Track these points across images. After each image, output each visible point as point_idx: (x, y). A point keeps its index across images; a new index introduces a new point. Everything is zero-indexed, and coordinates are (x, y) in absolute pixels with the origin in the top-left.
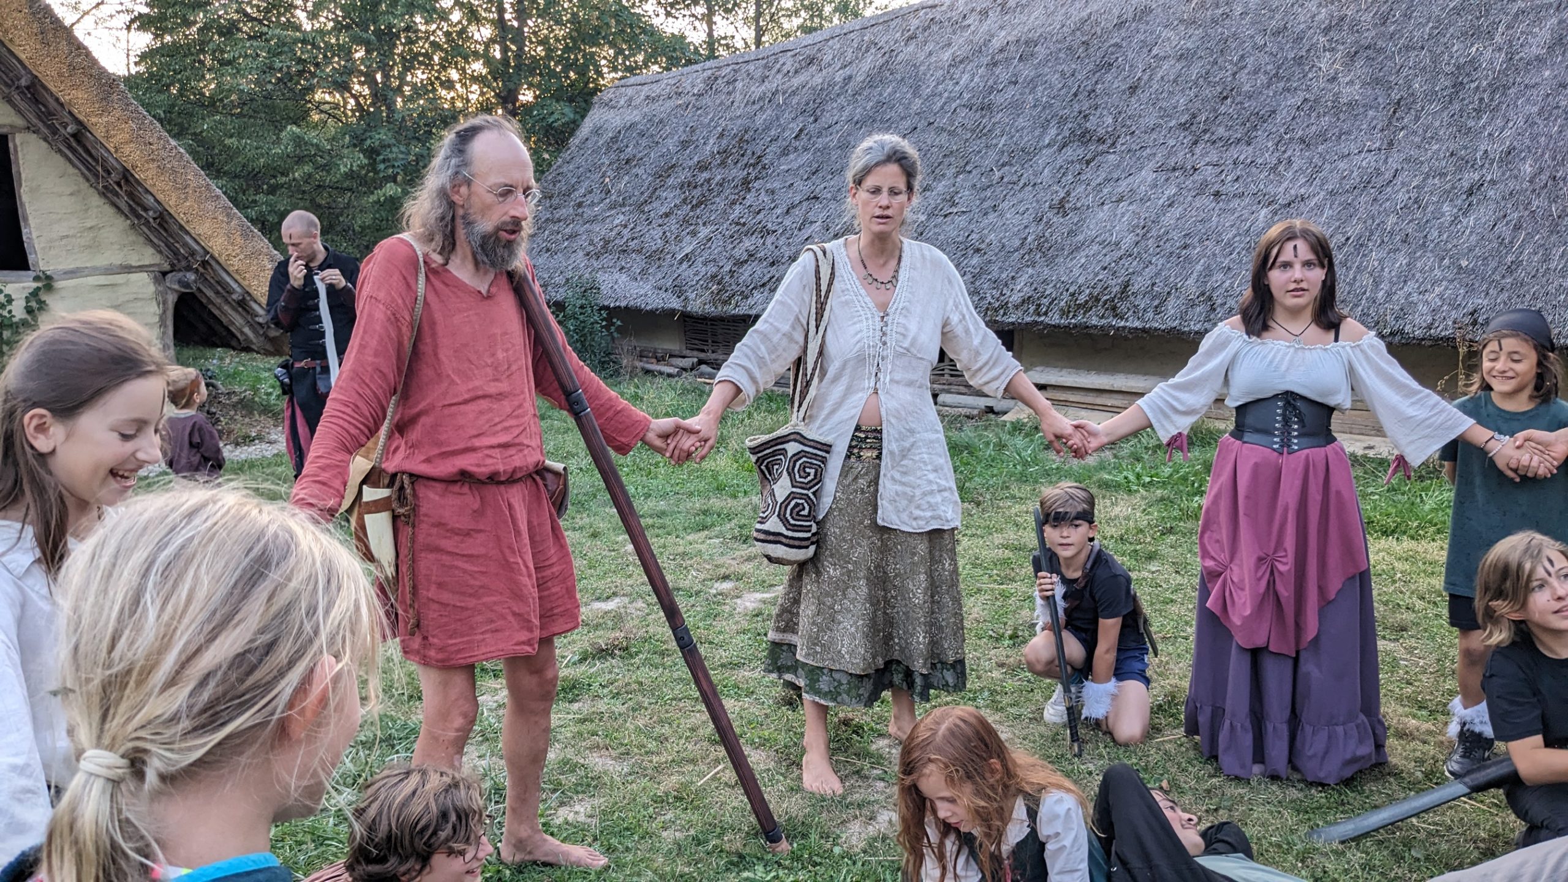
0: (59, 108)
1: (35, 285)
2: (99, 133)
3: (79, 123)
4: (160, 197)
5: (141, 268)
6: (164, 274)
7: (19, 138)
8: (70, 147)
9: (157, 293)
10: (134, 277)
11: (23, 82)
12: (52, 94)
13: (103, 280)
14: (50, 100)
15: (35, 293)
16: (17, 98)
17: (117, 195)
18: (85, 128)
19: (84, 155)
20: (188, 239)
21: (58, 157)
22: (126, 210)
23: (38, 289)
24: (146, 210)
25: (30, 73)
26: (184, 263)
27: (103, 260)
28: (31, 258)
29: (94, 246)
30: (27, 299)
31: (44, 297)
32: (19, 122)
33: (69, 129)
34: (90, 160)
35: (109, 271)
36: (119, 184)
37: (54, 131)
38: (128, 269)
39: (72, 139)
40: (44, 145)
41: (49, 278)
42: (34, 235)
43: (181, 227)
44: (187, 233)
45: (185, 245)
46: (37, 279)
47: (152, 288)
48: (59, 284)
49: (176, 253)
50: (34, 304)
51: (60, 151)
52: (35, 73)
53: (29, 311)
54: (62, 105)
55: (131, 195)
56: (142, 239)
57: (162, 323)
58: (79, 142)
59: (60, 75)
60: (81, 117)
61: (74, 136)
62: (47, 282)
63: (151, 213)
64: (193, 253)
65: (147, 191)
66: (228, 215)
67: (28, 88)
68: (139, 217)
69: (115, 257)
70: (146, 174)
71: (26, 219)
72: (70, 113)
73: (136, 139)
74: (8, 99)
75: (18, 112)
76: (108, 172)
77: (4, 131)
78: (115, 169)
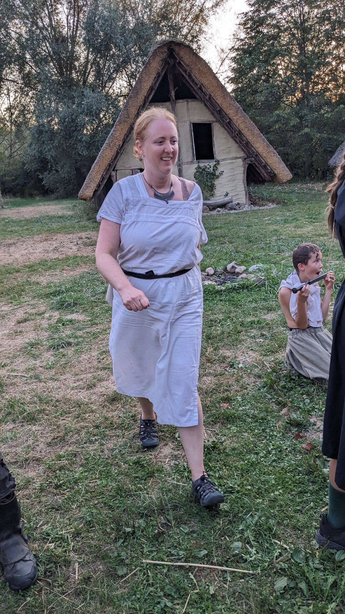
0: (225, 115)
1: (215, 163)
2: (235, 121)
3: (230, 119)
4: (248, 137)
5: (240, 158)
6: (245, 159)
7: (214, 124)
8: (227, 126)
9: (243, 164)
10: (238, 160)
11: (218, 109)
12: (224, 112)
13: (230, 161)
15: (215, 166)
16: (216, 114)
17: (237, 137)
19: (230, 127)
20: (253, 148)
21: (223, 129)
22: (238, 141)
23: (216, 164)
24: (243, 141)
26: (251, 155)
27: (231, 156)
28: (215, 156)
29: (229, 152)
30: (213, 167)
31: (217, 166)
32: (214, 120)
33: (227, 121)
34: (231, 129)
35: (232, 159)
36: (237, 135)
38: (236, 158)
39: (227, 124)
40: (219, 125)
41: (219, 161)
42: (216, 149)
43: (252, 145)
44: (253, 147)
45: (252, 150)
46: (216, 161)
47: (242, 163)
48: (220, 163)
49: (249, 152)
50: (215, 168)
51: (224, 127)
52: (221, 106)
53: (214, 170)
54: (226, 115)
55: (240, 137)
56: (241, 150)
57: (244, 173)
58: (229, 124)
60: (231, 117)
61: (228, 122)
62: (218, 162)
63: (244, 142)
64: (254, 152)
65: (244, 136)
66: (264, 141)
67: (219, 111)
68: (241, 143)
69: (234, 155)
70: (245, 132)
71: (214, 146)
72: (228, 117)
73: (243, 122)
74: (213, 114)
75: (215, 117)
76: (235, 132)
77: (211, 122)
78: (237, 130)
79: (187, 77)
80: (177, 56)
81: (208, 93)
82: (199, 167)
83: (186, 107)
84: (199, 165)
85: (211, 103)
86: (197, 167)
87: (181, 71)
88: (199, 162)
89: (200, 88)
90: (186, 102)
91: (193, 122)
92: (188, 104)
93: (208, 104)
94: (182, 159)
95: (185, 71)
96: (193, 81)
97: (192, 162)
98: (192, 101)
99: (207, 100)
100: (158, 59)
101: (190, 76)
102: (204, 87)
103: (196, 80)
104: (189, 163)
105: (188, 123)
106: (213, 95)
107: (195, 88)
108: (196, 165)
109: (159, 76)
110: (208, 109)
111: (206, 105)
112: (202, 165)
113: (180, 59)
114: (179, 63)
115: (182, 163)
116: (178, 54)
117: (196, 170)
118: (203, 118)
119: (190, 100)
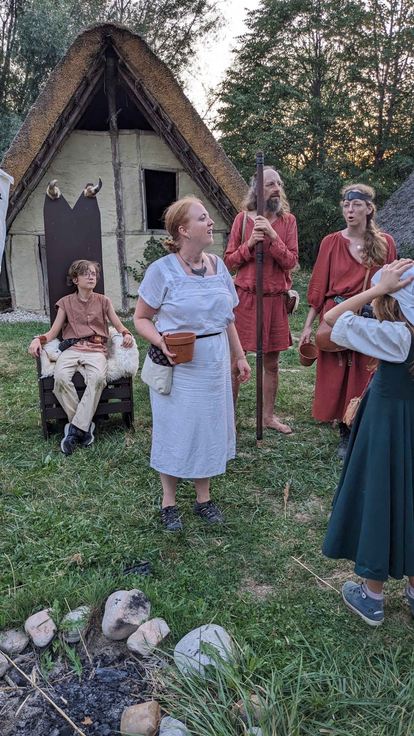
0: (197, 160)
2: (212, 172)
3: (205, 167)
4: (232, 200)
5: (219, 231)
7: (180, 174)
8: (199, 178)
9: (224, 242)
11: (186, 150)
12: (196, 155)
14: (195, 157)
16: (182, 157)
17: (214, 198)
18: (207, 169)
19: (204, 181)
21: (194, 183)
22: (217, 205)
24: (225, 205)
25: (189, 145)
32: (181, 167)
33: (200, 170)
34: (206, 183)
36: (216, 194)
37: (195, 171)
39: (201, 174)
40: (189, 177)
47: (222, 240)
51: (195, 180)
52: (190, 145)
54: (199, 160)
55: (220, 199)
56: (221, 219)
58: (203, 176)
59: (201, 146)
60: (206, 165)
61: (201, 173)
63: (227, 207)
65: (227, 197)
67: (187, 152)
68: (222, 208)
70: (228, 190)
72: (202, 163)
73: (226, 174)
74: (178, 157)
75: (182, 163)
76: (213, 189)
77: (175, 171)
78: (215, 187)
79: (136, 91)
80: (118, 54)
81: (170, 121)
82: (153, 241)
83: (134, 142)
84: (152, 238)
85: (175, 138)
86: (149, 239)
87: (127, 80)
88: (153, 233)
89: (157, 112)
90: (135, 135)
91: (147, 168)
92: (139, 137)
93: (170, 140)
94: (124, 226)
95: (133, 81)
96: (146, 99)
97: (140, 231)
98: (145, 134)
99: (168, 133)
100: (84, 53)
101: (141, 90)
102: (163, 110)
103: (150, 97)
104: (136, 233)
105: (138, 168)
106: (177, 124)
107: (150, 112)
108: (148, 238)
109: (88, 85)
110: (171, 148)
111: (167, 142)
112: (157, 238)
113: (124, 59)
114: (123, 66)
115: (125, 231)
116: (120, 49)
117: (147, 245)
118: (163, 164)
119: (143, 132)
